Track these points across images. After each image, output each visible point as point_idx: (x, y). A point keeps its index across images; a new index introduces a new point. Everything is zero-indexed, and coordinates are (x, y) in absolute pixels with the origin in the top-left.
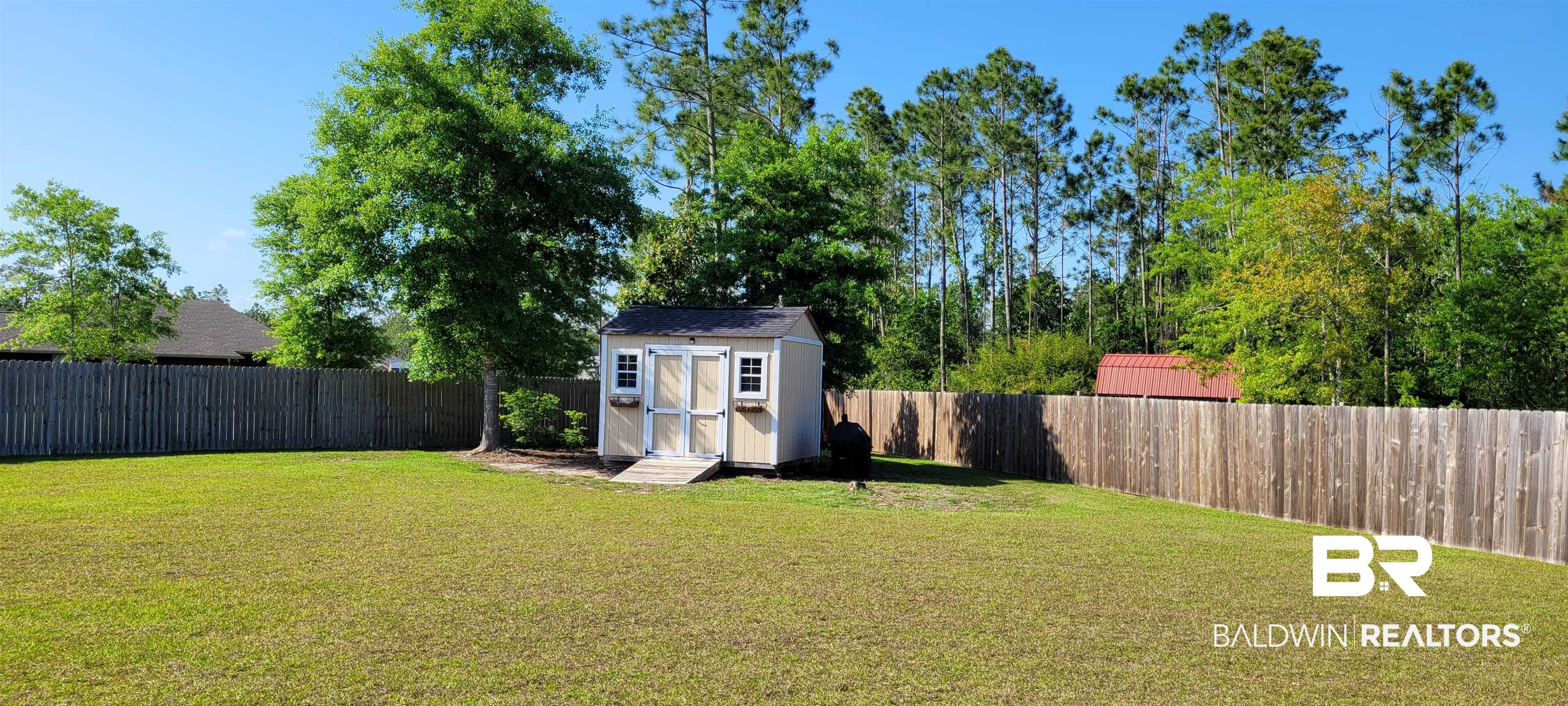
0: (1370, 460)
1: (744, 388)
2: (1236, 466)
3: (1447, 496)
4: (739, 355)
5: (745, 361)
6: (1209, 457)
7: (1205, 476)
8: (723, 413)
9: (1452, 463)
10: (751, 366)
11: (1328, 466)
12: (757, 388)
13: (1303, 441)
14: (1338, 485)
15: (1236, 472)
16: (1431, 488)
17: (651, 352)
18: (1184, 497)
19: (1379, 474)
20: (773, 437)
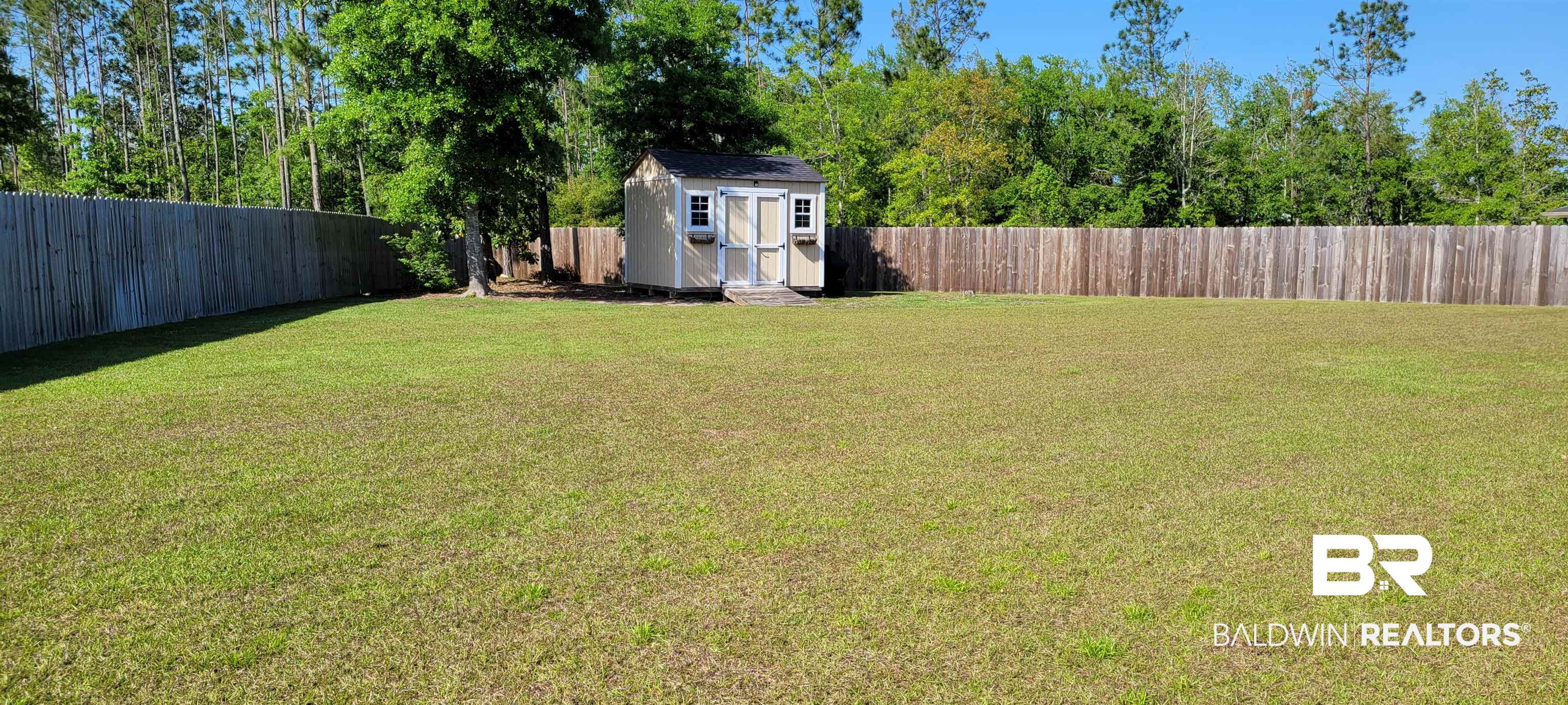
0: (1211, 257)
1: (798, 225)
2: (1097, 268)
3: (1266, 274)
4: (795, 196)
5: (798, 202)
6: (1071, 263)
7: (1066, 276)
8: (783, 246)
9: (1270, 255)
10: (802, 206)
11: (1178, 265)
12: (807, 225)
13: (1158, 249)
14: (1186, 273)
15: (1096, 271)
16: (1255, 270)
17: (722, 194)
18: (1043, 291)
19: (1218, 265)
20: (821, 264)
